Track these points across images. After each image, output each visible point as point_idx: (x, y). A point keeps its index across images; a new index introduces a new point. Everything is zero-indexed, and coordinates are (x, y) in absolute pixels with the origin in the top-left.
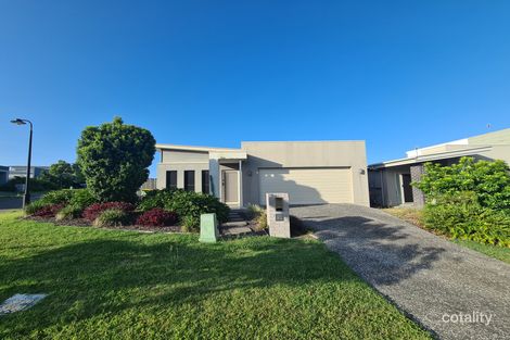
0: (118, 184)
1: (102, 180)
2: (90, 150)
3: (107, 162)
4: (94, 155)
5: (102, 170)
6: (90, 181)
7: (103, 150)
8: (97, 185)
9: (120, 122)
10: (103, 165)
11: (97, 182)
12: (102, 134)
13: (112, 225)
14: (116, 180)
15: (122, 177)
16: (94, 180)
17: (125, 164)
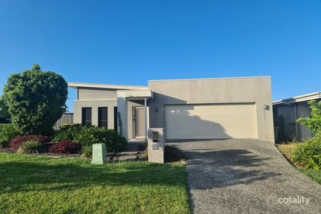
0: (37, 121)
1: (24, 117)
2: (14, 94)
3: (27, 102)
4: (18, 98)
5: (24, 110)
6: (14, 119)
7: (24, 93)
8: (20, 122)
9: (38, 68)
10: (24, 105)
11: (20, 119)
12: (23, 81)
13: (31, 153)
14: (35, 118)
15: (40, 115)
16: (17, 117)
17: (42, 105)
